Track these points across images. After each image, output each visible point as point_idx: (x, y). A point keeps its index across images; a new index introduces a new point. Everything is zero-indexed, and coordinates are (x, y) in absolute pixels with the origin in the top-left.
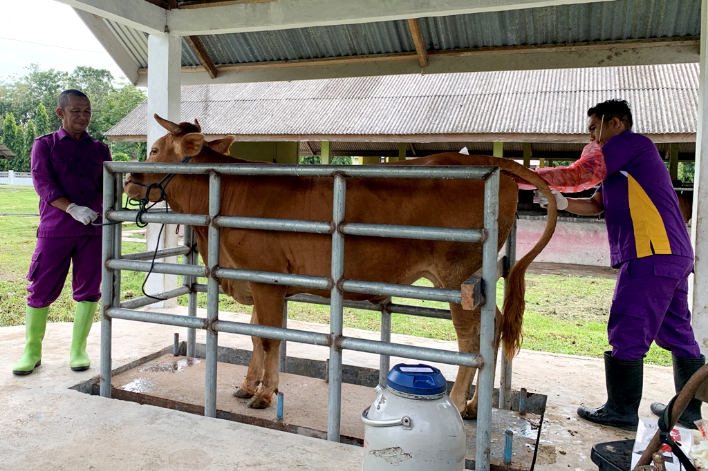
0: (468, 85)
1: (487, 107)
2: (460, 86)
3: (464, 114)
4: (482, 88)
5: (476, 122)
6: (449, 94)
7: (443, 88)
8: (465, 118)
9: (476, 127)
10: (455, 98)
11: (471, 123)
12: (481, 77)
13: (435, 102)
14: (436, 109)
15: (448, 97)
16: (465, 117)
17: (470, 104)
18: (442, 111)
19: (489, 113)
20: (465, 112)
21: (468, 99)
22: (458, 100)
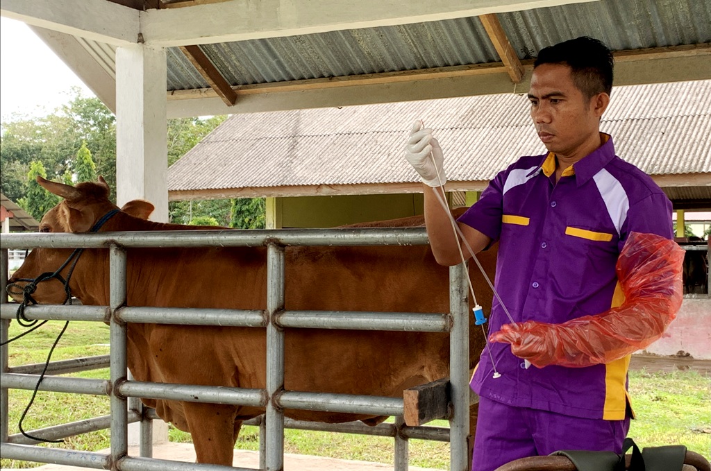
0: (676, 103)
1: (700, 134)
2: (665, 103)
3: (666, 145)
4: (696, 106)
5: (681, 157)
6: (648, 117)
7: (640, 107)
8: (666, 152)
9: (681, 165)
10: (656, 123)
11: (675, 159)
12: (697, 90)
13: (625, 130)
14: (626, 139)
15: (646, 120)
16: (667, 149)
17: (676, 131)
18: (635, 141)
19: (702, 143)
20: (667, 142)
21: (674, 122)
22: (660, 124)
